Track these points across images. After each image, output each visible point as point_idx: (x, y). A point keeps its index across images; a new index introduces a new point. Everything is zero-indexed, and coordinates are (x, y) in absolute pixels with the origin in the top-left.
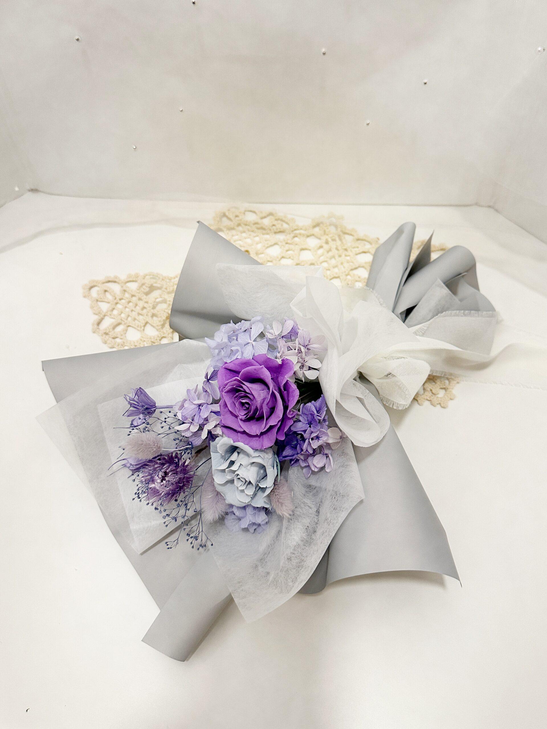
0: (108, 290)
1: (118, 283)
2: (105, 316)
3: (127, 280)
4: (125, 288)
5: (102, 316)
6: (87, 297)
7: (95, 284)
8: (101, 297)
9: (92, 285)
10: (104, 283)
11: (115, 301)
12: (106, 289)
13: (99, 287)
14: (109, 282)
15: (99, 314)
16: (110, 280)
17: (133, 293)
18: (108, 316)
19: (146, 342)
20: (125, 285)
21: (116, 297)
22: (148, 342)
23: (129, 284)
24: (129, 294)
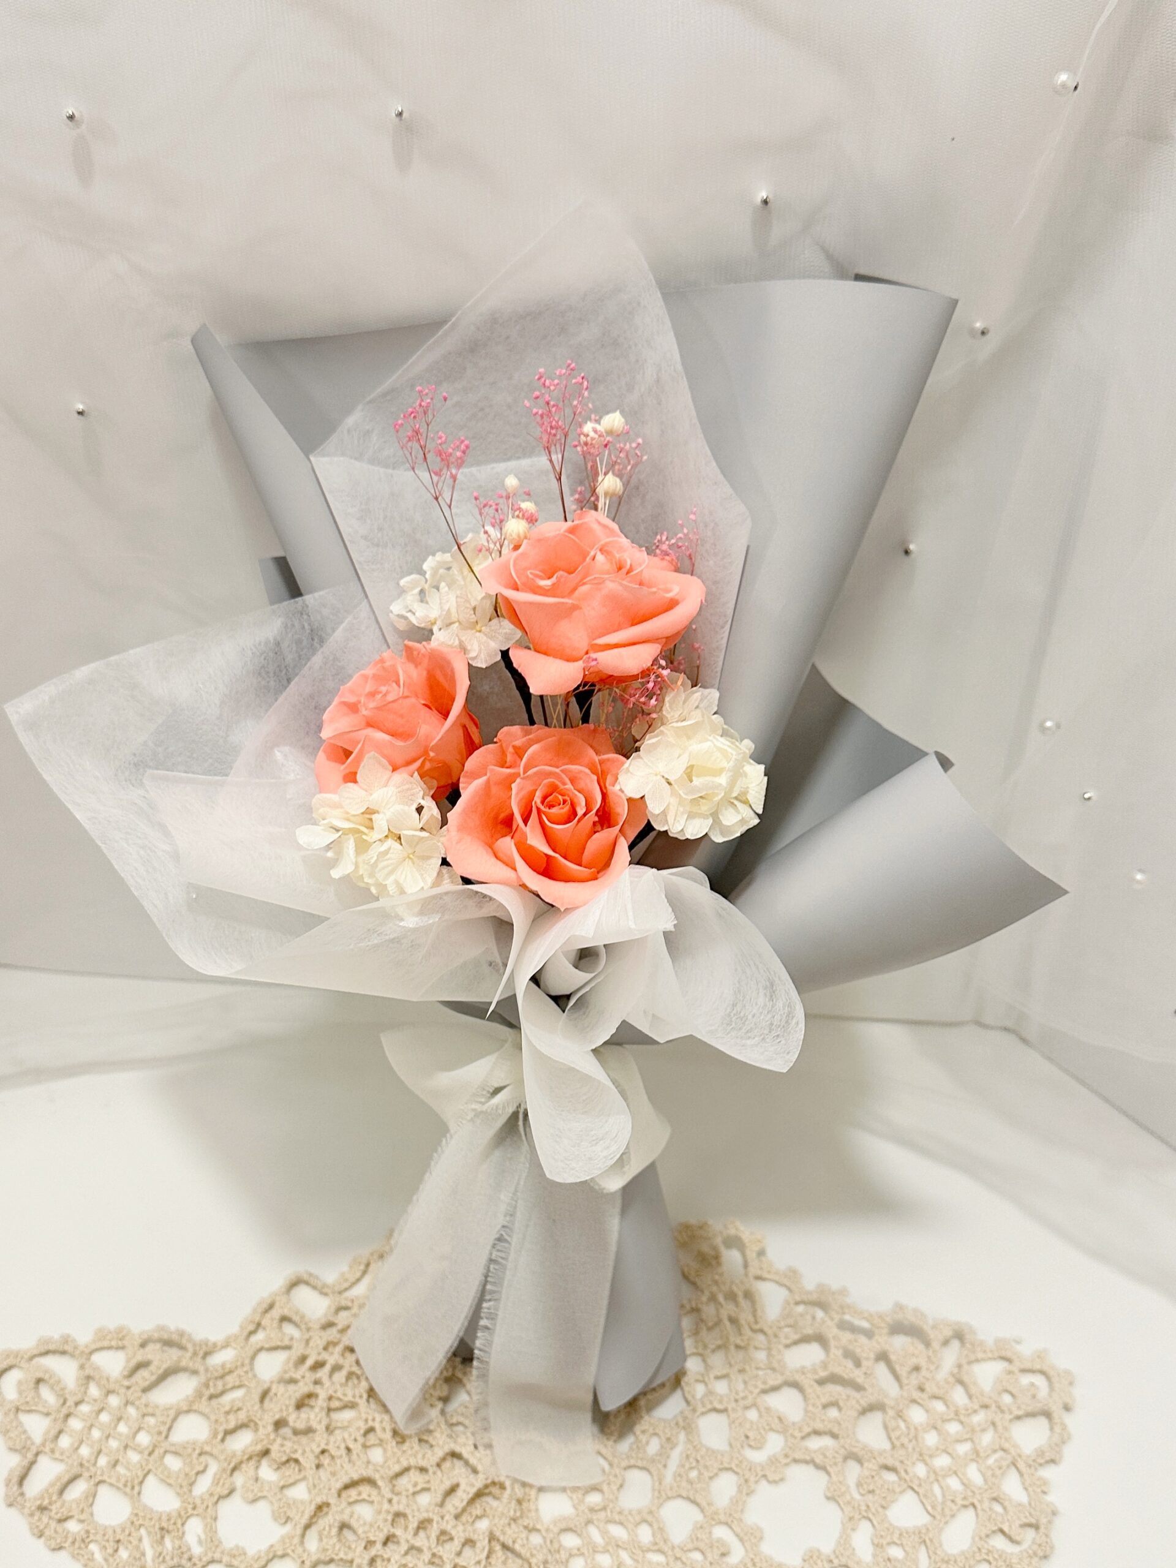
0: (47, 1378)
1: (72, 1356)
2: (38, 1454)
3: (94, 1347)
4: (88, 1372)
5: (30, 1455)
7: (11, 1359)
8: (29, 1399)
9: (5, 1363)
10: (33, 1357)
11: (64, 1411)
12: (40, 1375)
13: (21, 1369)
14: (47, 1353)
15: (24, 1451)
16: (52, 1346)
17: (112, 1387)
18: (44, 1455)
19: (146, 1529)
20: (88, 1359)
21: (67, 1396)
22: (151, 1530)
23: (98, 1358)
24: (98, 1384)
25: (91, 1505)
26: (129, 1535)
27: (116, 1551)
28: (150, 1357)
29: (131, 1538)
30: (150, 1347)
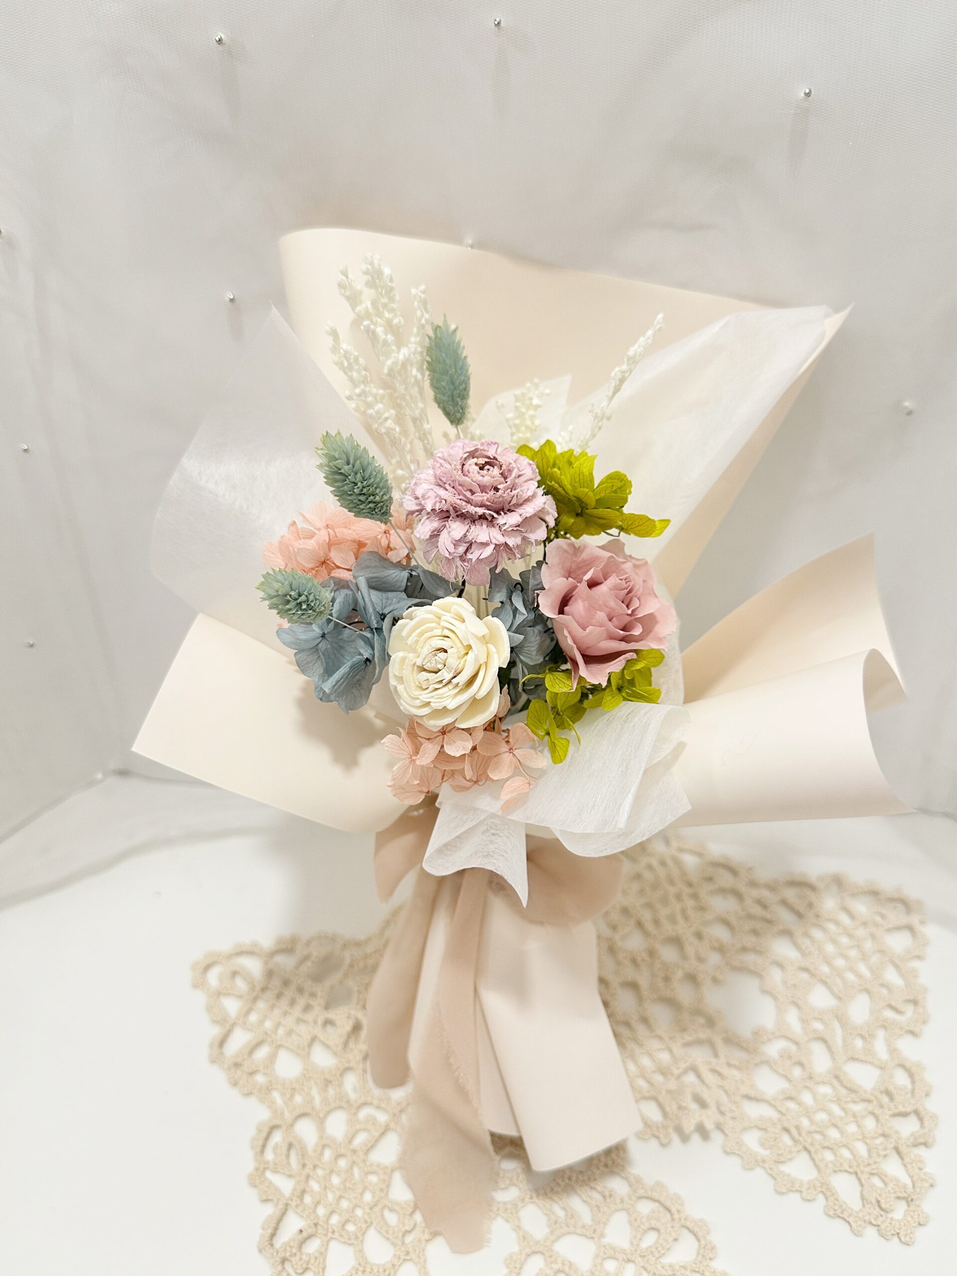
0: (239, 969)
2: (233, 1026)
5: (227, 1026)
6: (200, 986)
8: (227, 987)
9: (209, 961)
10: (231, 956)
13: (222, 964)
14: (242, 953)
15: (222, 1023)
16: (244, 949)
18: (240, 1025)
19: (315, 1081)
25: (273, 1063)
26: (302, 1085)
29: (303, 1088)
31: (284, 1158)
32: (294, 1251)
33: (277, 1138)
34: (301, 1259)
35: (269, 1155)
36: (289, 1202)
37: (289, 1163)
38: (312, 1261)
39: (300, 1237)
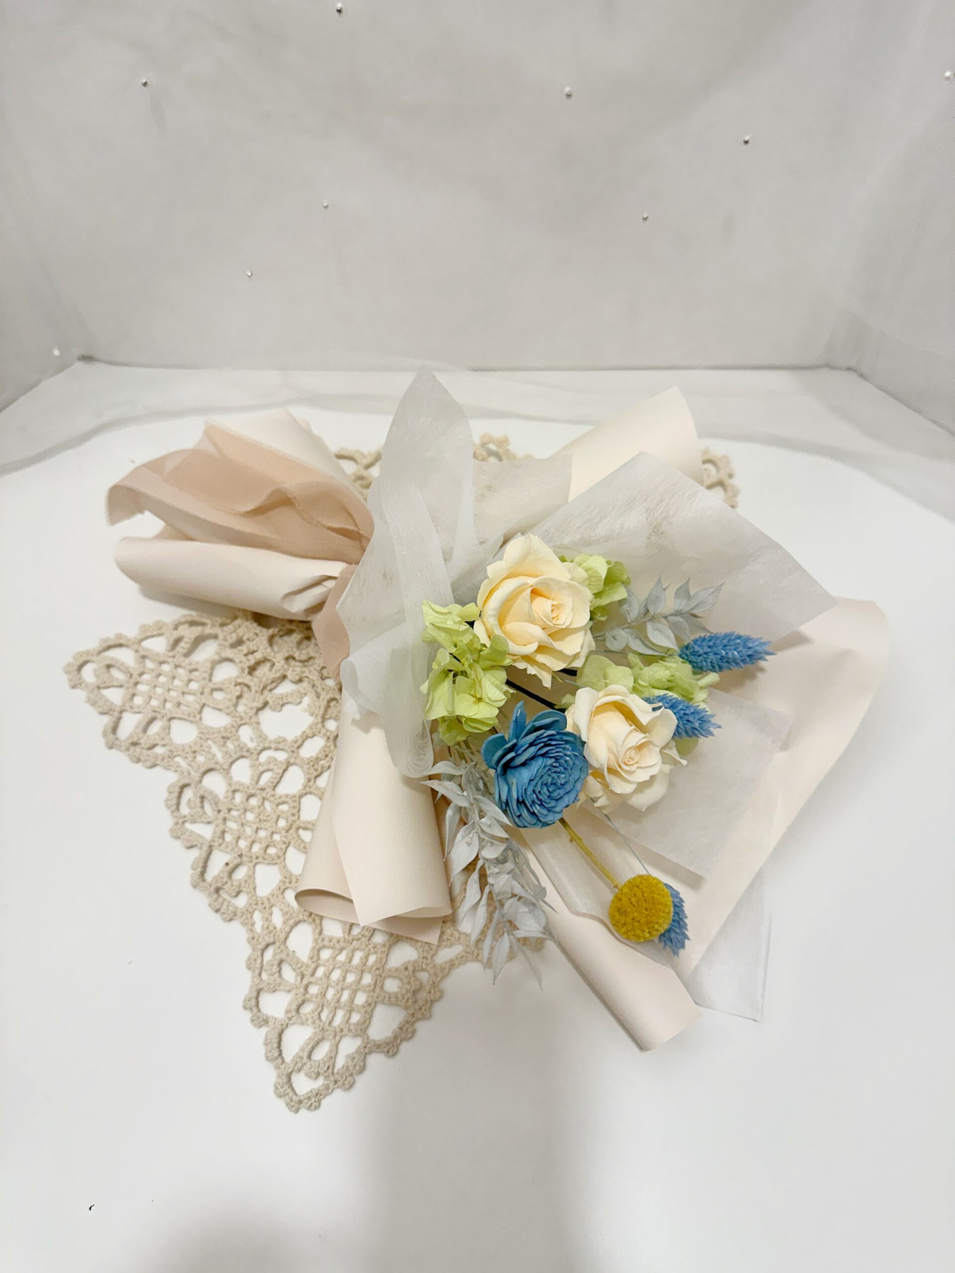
0: (113, 663)
1: (127, 646)
2: (121, 712)
3: (140, 638)
4: (142, 654)
5: (116, 714)
6: (78, 686)
7: (85, 658)
8: (105, 680)
9: (81, 661)
10: (100, 653)
11: (133, 681)
12: (108, 662)
13: (93, 662)
14: (109, 647)
15: (111, 712)
16: (111, 643)
17: (162, 659)
18: (127, 710)
19: (212, 740)
20: (140, 646)
21: (132, 672)
22: (217, 740)
23: (146, 644)
24: (152, 660)
25: (169, 734)
26: (201, 746)
27: (195, 758)
28: (182, 634)
29: (202, 748)
30: (181, 627)
31: (199, 809)
32: (225, 880)
33: (188, 794)
34: (232, 885)
35: (185, 810)
36: (212, 843)
37: (205, 813)
38: (243, 884)
39: (228, 868)
